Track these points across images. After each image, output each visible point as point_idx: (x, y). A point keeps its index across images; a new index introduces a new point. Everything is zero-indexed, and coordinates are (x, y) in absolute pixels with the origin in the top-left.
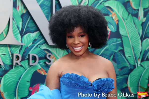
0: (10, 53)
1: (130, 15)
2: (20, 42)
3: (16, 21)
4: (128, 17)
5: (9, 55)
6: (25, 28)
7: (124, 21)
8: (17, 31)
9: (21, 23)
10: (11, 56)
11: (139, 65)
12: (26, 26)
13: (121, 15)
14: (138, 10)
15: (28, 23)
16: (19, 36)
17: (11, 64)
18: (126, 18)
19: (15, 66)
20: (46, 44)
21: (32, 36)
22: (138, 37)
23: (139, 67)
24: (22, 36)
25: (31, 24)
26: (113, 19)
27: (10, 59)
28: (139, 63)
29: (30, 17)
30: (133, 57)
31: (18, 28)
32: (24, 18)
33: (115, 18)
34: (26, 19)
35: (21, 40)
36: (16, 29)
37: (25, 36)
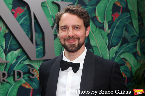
1: (98, 28)
4: (96, 30)
6: (9, 46)
8: (1, 50)
9: (4, 42)
14: (103, 23)
15: (11, 42)
16: (4, 54)
18: (94, 30)
19: (2, 83)
20: (28, 60)
21: (15, 54)
22: (106, 47)
31: (2, 47)
32: (7, 37)
35: (6, 58)
37: (9, 54)
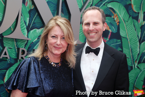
0: (16, 47)
1: (131, 17)
2: (26, 37)
3: (24, 16)
5: (15, 49)
6: (32, 23)
7: (125, 23)
8: (24, 26)
9: (28, 19)
10: (16, 50)
11: (136, 67)
12: (33, 22)
13: (122, 17)
14: (139, 13)
15: (35, 19)
16: (26, 31)
17: (16, 58)
18: (127, 20)
19: (20, 60)
21: (37, 32)
22: (137, 40)
23: (136, 68)
24: (28, 31)
25: (38, 20)
26: (115, 21)
27: (16, 53)
28: (136, 64)
29: (37, 14)
30: (131, 59)
31: (25, 23)
32: (31, 14)
33: (116, 20)
34: (33, 15)
35: (27, 35)
36: (23, 24)
37: (32, 31)
